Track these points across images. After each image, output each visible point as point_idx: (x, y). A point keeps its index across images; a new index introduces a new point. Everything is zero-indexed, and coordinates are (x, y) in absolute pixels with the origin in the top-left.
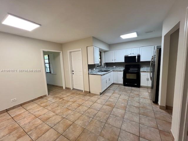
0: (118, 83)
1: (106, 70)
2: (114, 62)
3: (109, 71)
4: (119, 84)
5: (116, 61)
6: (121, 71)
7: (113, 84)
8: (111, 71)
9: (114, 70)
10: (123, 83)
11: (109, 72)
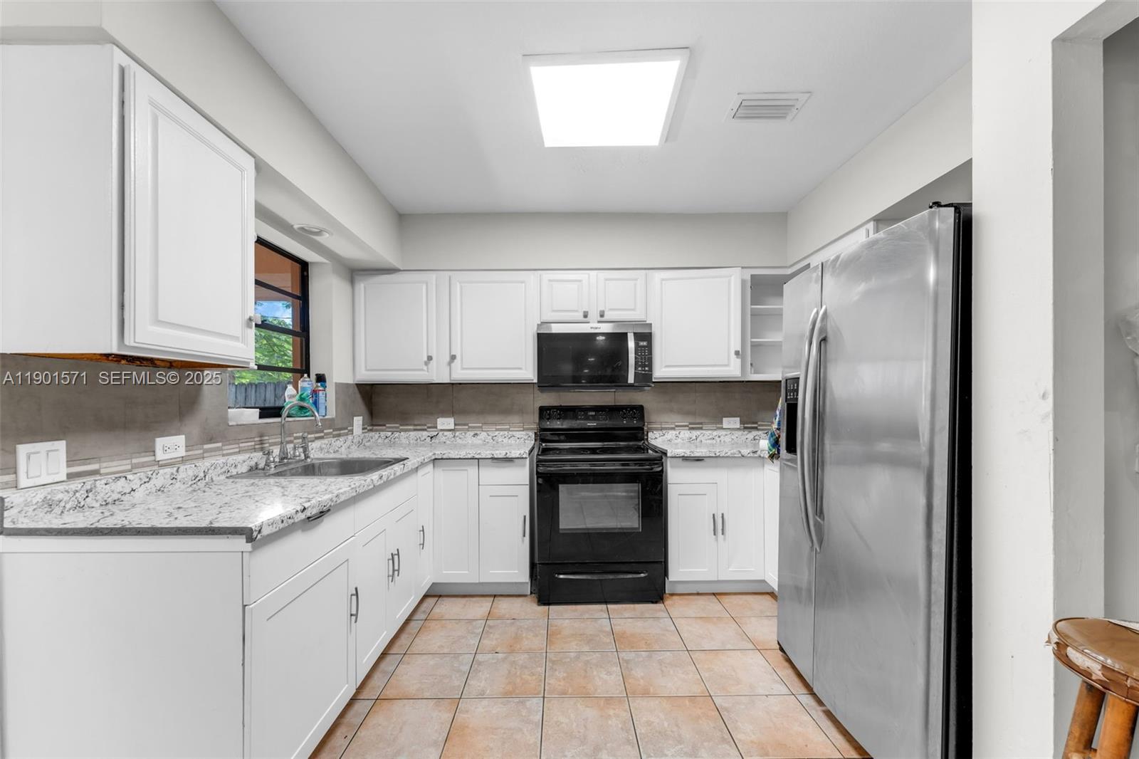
0: (485, 579)
1: (357, 454)
2: (445, 379)
3: (397, 468)
4: (495, 593)
5: (461, 373)
6: (508, 460)
7: (435, 593)
8: (410, 464)
9: (439, 453)
10: (525, 578)
11: (385, 472)
